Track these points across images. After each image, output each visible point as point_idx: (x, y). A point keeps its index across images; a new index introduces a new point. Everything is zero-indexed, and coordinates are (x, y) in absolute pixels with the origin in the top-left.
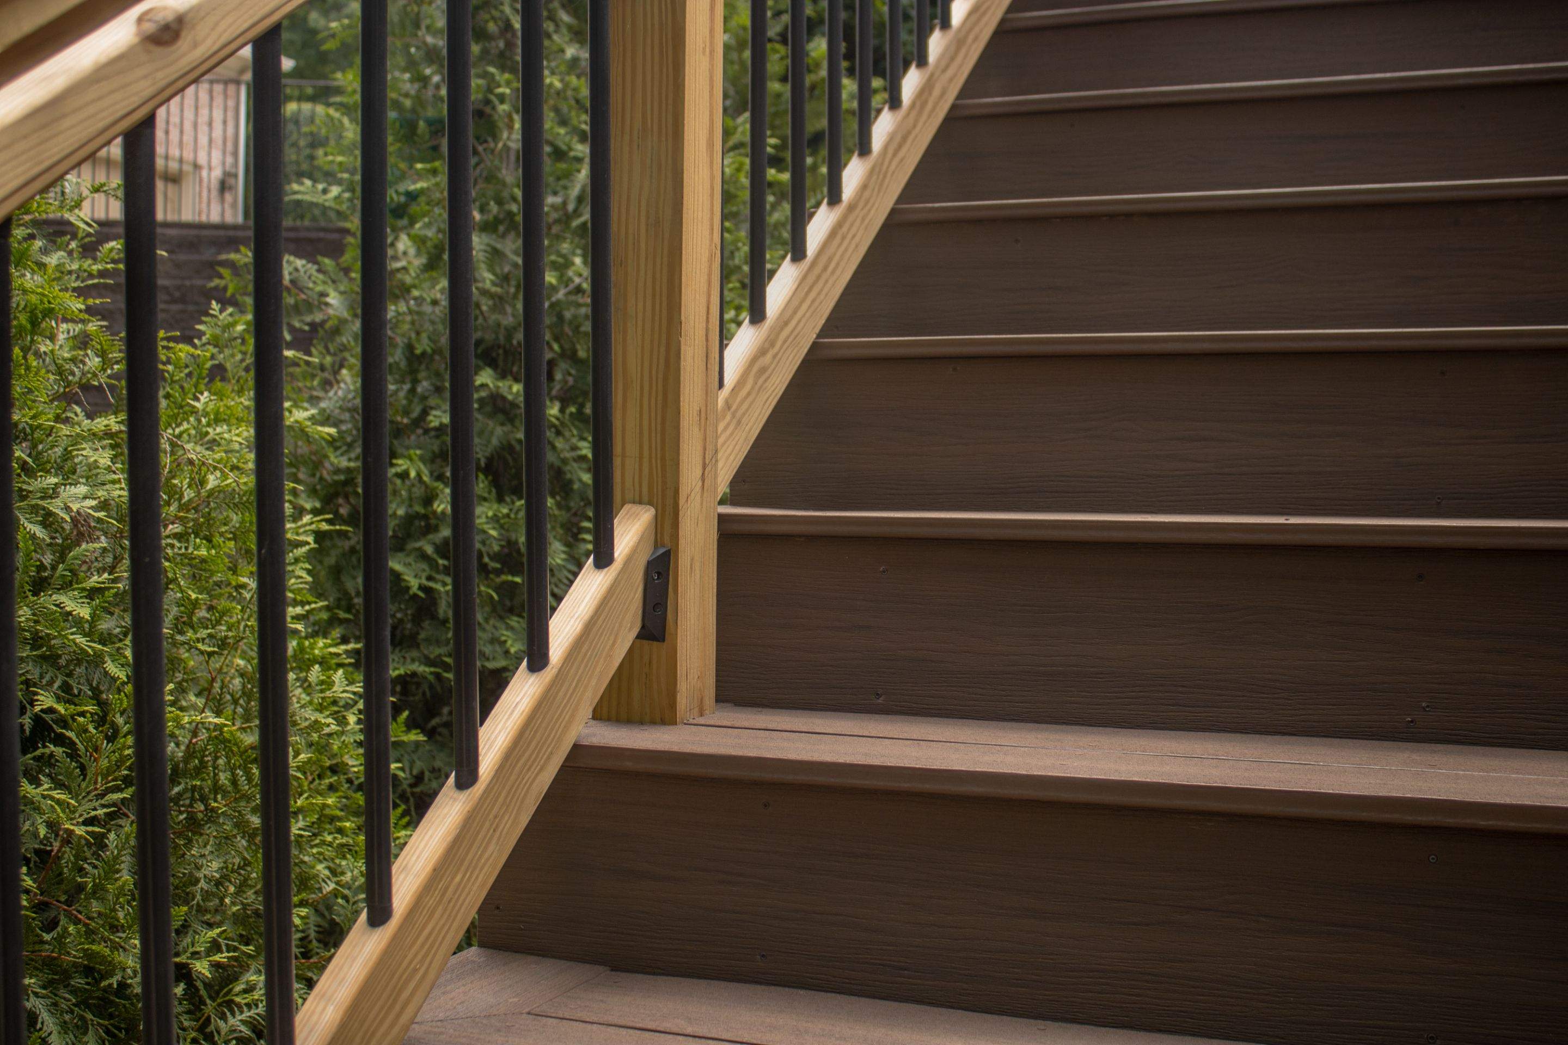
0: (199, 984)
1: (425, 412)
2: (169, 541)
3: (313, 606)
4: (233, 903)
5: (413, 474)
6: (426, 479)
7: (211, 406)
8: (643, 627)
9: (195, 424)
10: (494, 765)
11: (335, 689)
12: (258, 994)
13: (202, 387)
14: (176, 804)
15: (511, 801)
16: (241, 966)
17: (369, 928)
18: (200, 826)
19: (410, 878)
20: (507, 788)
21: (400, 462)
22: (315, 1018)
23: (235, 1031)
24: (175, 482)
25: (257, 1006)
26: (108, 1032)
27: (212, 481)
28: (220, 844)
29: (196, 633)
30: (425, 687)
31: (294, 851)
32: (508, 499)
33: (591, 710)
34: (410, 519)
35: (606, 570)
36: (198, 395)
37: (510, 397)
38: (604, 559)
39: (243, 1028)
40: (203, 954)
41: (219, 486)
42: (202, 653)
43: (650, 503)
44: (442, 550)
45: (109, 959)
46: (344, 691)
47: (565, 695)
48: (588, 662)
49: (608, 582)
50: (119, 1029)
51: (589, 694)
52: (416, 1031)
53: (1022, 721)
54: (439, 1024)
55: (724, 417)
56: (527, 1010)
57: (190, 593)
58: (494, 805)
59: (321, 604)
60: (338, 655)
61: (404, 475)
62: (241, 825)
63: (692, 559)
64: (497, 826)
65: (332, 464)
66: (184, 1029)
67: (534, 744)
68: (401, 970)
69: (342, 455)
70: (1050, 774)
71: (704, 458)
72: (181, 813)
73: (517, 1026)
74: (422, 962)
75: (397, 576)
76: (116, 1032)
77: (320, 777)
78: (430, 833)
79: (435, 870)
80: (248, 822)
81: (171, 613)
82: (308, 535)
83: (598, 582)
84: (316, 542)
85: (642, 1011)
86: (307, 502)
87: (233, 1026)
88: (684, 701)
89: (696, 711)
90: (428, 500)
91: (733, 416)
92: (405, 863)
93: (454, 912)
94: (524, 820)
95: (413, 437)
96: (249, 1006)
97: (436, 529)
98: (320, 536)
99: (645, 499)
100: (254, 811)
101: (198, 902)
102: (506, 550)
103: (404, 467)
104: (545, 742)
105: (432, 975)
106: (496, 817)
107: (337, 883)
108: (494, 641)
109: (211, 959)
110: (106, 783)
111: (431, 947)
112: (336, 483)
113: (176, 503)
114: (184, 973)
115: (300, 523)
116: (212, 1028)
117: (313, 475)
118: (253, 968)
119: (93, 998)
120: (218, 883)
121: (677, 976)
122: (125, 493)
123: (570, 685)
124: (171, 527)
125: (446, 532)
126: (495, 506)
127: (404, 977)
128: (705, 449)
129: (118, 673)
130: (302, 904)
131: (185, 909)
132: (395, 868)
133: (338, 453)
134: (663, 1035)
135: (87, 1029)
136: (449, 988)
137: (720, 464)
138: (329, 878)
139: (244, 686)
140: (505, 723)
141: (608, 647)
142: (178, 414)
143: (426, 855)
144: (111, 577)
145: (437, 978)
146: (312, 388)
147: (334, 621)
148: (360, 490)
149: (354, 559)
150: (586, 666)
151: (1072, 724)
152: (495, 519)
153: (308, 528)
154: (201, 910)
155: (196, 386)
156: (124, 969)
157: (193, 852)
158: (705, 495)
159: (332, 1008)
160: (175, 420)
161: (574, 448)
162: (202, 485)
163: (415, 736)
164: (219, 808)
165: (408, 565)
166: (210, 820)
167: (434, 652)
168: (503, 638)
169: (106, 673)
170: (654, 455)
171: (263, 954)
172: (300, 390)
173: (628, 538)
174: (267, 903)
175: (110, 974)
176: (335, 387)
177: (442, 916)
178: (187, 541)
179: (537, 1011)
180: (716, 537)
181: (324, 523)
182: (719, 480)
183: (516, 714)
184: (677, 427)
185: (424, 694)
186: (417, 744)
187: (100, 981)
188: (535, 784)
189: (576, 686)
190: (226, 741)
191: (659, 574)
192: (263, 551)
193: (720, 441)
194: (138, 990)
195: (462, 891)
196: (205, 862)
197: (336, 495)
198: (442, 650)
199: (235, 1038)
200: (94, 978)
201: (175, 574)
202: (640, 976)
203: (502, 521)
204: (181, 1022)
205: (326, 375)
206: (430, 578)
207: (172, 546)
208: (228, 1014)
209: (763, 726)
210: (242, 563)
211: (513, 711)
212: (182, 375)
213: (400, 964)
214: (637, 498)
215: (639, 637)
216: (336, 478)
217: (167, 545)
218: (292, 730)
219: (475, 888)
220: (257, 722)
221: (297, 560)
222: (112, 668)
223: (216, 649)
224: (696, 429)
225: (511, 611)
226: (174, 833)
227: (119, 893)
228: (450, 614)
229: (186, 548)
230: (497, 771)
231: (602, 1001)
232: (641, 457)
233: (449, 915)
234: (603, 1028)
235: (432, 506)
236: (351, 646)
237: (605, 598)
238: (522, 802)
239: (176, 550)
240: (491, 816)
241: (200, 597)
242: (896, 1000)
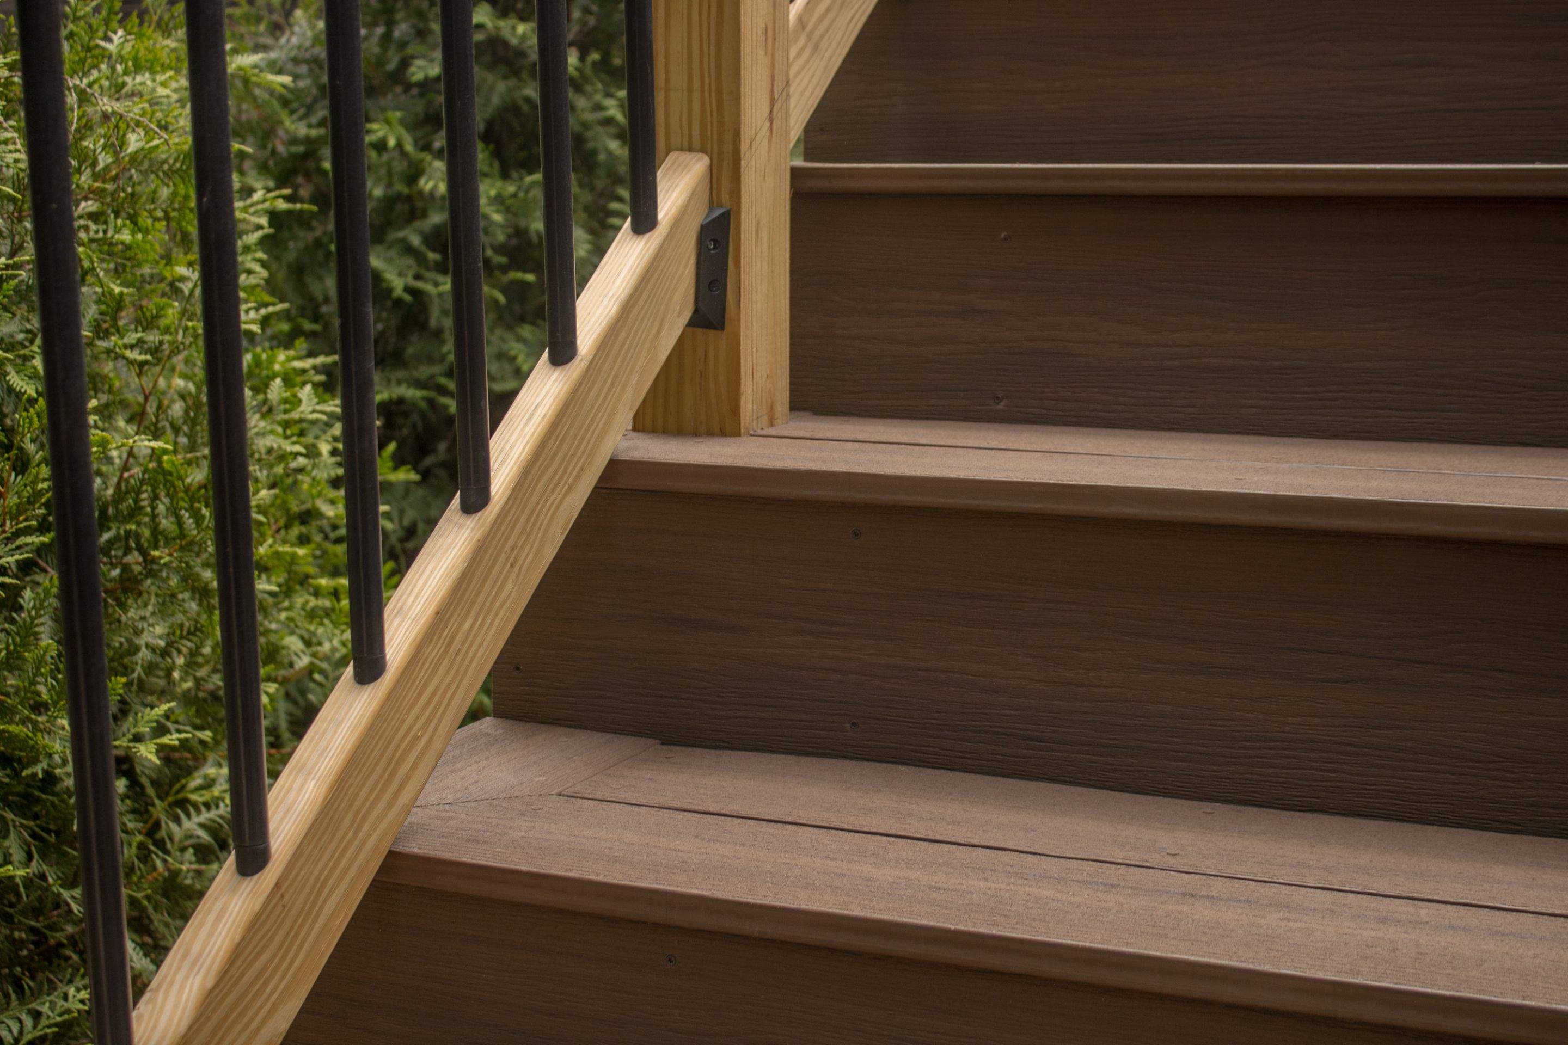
0: (145, 781)
1: (405, 63)
2: (82, 222)
3: (271, 309)
4: (183, 679)
5: (392, 142)
6: (409, 147)
7: (128, 47)
8: (696, 311)
9: (108, 72)
10: (510, 482)
11: (302, 408)
12: (221, 788)
13: (114, 24)
14: (107, 554)
15: (532, 529)
16: (195, 759)
17: (356, 685)
18: (139, 582)
19: (407, 623)
20: (527, 512)
21: (374, 126)
22: (292, 796)
23: (191, 837)
24: (85, 143)
25: (217, 806)
26: (34, 836)
27: (134, 142)
28: (164, 603)
29: (122, 337)
30: (415, 417)
31: (260, 618)
32: (514, 174)
33: (631, 415)
34: (390, 202)
35: (647, 235)
36: (110, 34)
37: (514, 41)
38: (644, 223)
39: (202, 833)
40: (147, 737)
41: (142, 149)
42: (131, 362)
43: (703, 150)
44: (434, 239)
45: (31, 743)
46: (314, 411)
47: (599, 395)
48: (626, 353)
49: (651, 251)
50: (48, 831)
51: (628, 395)
52: (418, 816)
53: (1183, 430)
54: (447, 807)
55: (797, 40)
56: (557, 791)
57: (112, 286)
58: (510, 533)
59: (280, 307)
60: (304, 371)
61: (381, 146)
62: (189, 580)
63: (758, 223)
64: (515, 560)
65: (287, 131)
66: (126, 832)
67: (560, 456)
68: (398, 737)
69: (301, 119)
70: (1223, 490)
71: (772, 91)
72: (113, 566)
73: (545, 809)
74: (424, 728)
75: (377, 277)
76: (44, 835)
77: (287, 527)
78: (430, 568)
79: (438, 613)
80: (198, 575)
81: (90, 313)
82: (260, 217)
83: (638, 251)
84: (271, 225)
85: (702, 791)
86: (257, 180)
87: (189, 830)
88: (750, 406)
89: (765, 420)
90: (414, 174)
91: (809, 38)
92: (400, 604)
93: (463, 669)
94: (550, 553)
95: (390, 97)
96: (207, 806)
97: (424, 214)
98: (275, 217)
99: (697, 143)
100: (206, 565)
101: (139, 675)
102: (514, 241)
103: (380, 134)
104: (573, 456)
105: (437, 745)
106: (513, 549)
107: (314, 655)
108: (502, 356)
109: (158, 741)
110: (17, 524)
111: (436, 709)
112: (294, 157)
113: (88, 170)
114: (126, 766)
115: (249, 201)
116: (163, 833)
117: (264, 147)
118: (210, 761)
119: (13, 794)
120: (164, 653)
121: (745, 750)
122: (23, 156)
123: (605, 382)
124: (83, 204)
125: (437, 218)
126: (499, 183)
127: (402, 747)
128: (773, 79)
129: (25, 387)
130: (269, 679)
131: (124, 680)
132: (387, 612)
133: (295, 117)
134: (729, 819)
135: (8, 831)
136: (458, 765)
137: (793, 102)
138: (303, 652)
139: (186, 412)
140: (522, 430)
141: (651, 336)
142: (86, 59)
143: (426, 595)
144: (10, 262)
145: (443, 750)
146: (256, 34)
147: (296, 333)
148: (327, 165)
149: (320, 255)
150: (624, 359)
151: (1248, 434)
152: (498, 200)
153: (260, 207)
154: (142, 687)
155: (107, 22)
156: (50, 756)
157: (130, 614)
158: (774, 139)
159: (313, 783)
160: (82, 69)
161: (598, 107)
162: (121, 147)
163: (405, 475)
164: (161, 558)
165: (389, 261)
166: (151, 574)
167: (424, 371)
168: (513, 353)
169: (10, 390)
170: (707, 87)
171: (225, 744)
172: (242, 37)
173: (674, 195)
174: (229, 678)
175: (35, 761)
176: (287, 33)
177: (448, 672)
178: (106, 222)
179: (569, 791)
180: (788, 196)
181: (281, 200)
182: (792, 121)
183: (537, 419)
184: (737, 51)
185: (414, 426)
186: (408, 483)
187: (22, 771)
188: (562, 508)
189: (612, 384)
190: (166, 473)
191: (715, 241)
192: (205, 199)
193: (792, 72)
194: (70, 782)
195: (472, 642)
196: (145, 625)
197: (294, 171)
198: (436, 369)
199: (193, 846)
200: (13, 769)
201: (92, 262)
202: (698, 750)
203: (509, 202)
204: (125, 825)
205: (275, 17)
206: (417, 277)
207: (86, 228)
208: (182, 816)
209: (852, 437)
210: (178, 253)
211: (532, 415)
212: (88, 9)
213: (398, 730)
214: (686, 144)
215: (692, 323)
216: (294, 149)
217: (80, 227)
218: (250, 461)
219: (489, 638)
220: (206, 451)
221: (247, 249)
222: (15, 380)
223: (149, 357)
224: (761, 53)
225: (522, 319)
226: (106, 592)
227: (40, 662)
228: (448, 323)
229: (105, 232)
230: (514, 489)
231: (651, 780)
232: (690, 90)
233: (457, 671)
234: (653, 811)
235: (417, 184)
236: (321, 360)
237: (648, 271)
238: (546, 531)
239: (92, 234)
240: (507, 547)
241: (125, 290)
242: (1022, 777)
